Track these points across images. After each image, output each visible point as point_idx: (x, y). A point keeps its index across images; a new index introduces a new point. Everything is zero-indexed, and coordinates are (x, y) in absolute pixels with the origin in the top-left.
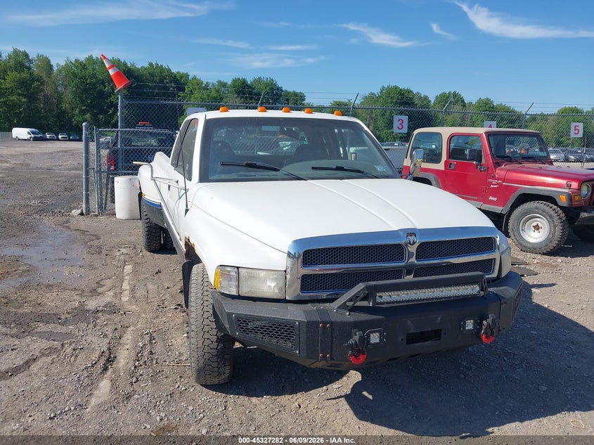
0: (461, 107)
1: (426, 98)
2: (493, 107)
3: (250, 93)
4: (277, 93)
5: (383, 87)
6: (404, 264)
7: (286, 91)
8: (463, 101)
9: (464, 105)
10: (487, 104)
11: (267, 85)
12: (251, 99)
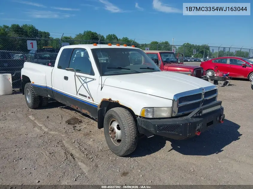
0: (116, 40)
1: (103, 37)
2: (128, 41)
3: (22, 31)
4: (35, 32)
5: (85, 31)
6: (202, 100)
7: (40, 31)
8: (117, 38)
9: (118, 40)
10: (126, 39)
11: (30, 28)
12: (22, 34)
